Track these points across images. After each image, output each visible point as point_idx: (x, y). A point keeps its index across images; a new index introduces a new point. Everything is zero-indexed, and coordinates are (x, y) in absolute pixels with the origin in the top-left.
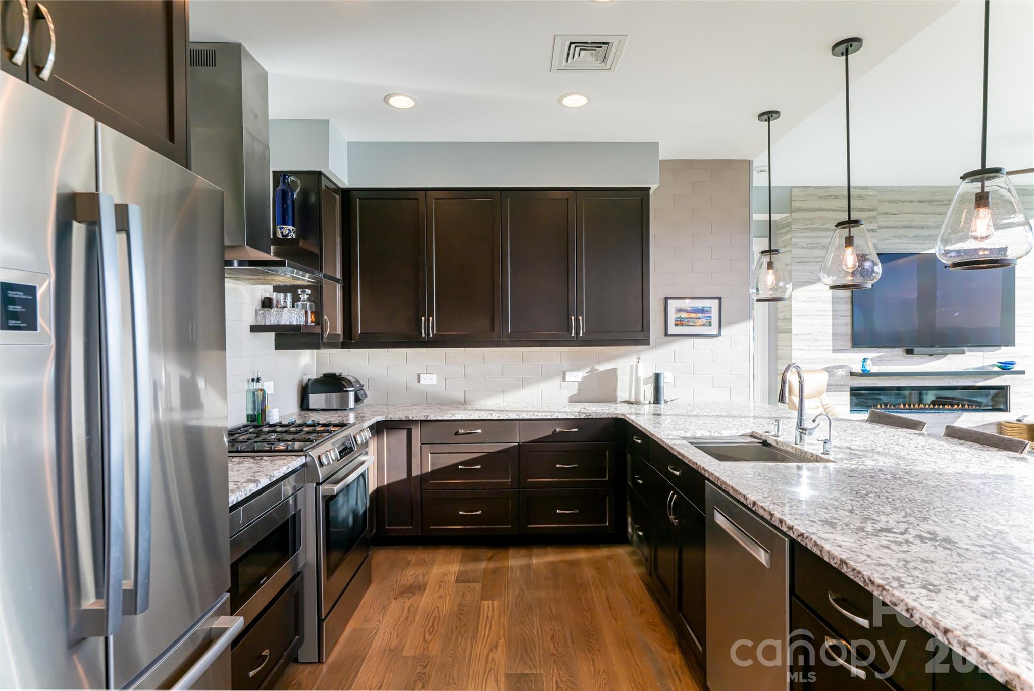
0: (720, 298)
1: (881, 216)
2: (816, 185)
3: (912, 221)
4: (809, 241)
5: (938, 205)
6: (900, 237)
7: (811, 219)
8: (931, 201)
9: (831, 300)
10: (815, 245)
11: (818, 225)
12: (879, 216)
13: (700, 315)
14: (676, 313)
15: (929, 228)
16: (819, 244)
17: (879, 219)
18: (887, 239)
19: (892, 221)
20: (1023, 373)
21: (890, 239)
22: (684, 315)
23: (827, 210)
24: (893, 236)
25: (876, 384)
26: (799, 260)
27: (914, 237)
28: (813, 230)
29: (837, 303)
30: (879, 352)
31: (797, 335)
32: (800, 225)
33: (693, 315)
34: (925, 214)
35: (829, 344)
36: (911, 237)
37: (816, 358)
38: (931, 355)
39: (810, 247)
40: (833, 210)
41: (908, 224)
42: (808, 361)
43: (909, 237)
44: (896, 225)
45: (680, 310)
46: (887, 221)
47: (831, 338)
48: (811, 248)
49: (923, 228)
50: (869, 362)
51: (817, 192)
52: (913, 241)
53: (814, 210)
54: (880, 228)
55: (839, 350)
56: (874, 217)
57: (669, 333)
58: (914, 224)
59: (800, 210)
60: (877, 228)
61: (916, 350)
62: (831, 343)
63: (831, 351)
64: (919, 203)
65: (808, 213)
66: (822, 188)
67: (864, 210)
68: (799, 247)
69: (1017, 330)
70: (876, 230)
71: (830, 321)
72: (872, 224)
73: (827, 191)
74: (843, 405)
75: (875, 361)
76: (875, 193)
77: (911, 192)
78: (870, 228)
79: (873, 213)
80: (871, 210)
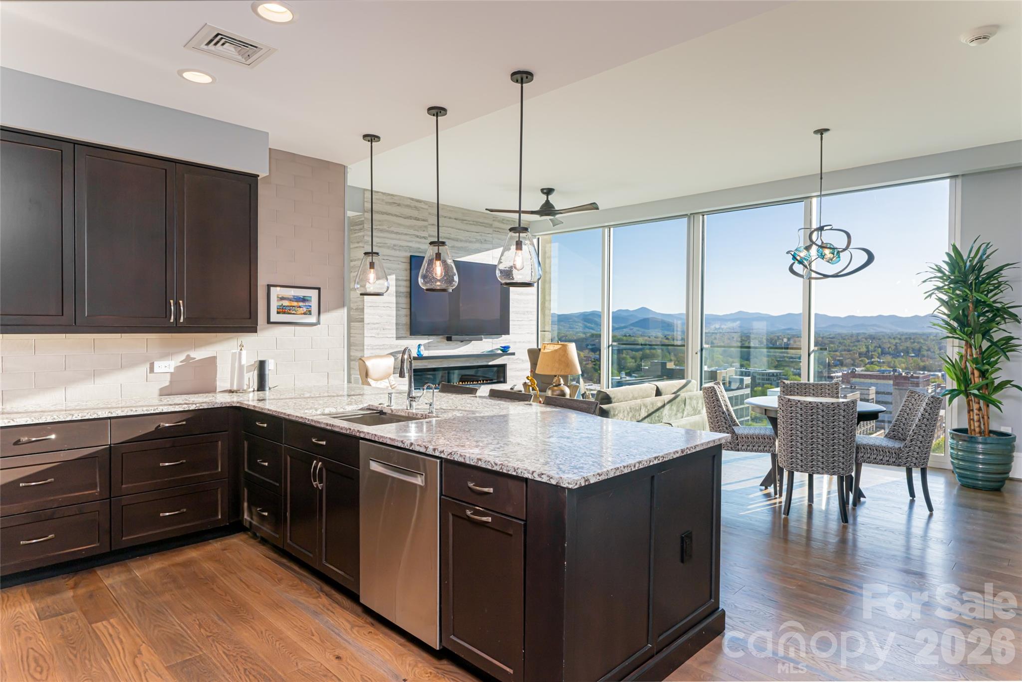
0: (319, 289)
2: (384, 192)
4: (378, 240)
5: (467, 224)
7: (380, 221)
8: (463, 220)
9: (395, 294)
11: (385, 227)
12: (429, 226)
13: (301, 304)
14: (278, 300)
15: (461, 241)
16: (385, 244)
17: (429, 229)
20: (513, 354)
22: (286, 303)
23: (392, 215)
25: (426, 366)
28: (381, 231)
29: (400, 296)
30: (429, 339)
31: (368, 324)
33: (295, 304)
34: (459, 229)
35: (393, 333)
37: (383, 345)
38: (462, 342)
40: (396, 216)
42: (378, 347)
45: (282, 299)
47: (395, 327)
50: (422, 348)
51: (384, 198)
53: (381, 213)
54: (430, 236)
55: (401, 337)
56: (426, 227)
57: (272, 320)
58: (452, 236)
60: (427, 236)
61: (453, 337)
62: (394, 332)
63: (395, 338)
64: (455, 221)
65: (377, 214)
66: (389, 195)
67: (418, 220)
69: (511, 323)
71: (394, 313)
72: (424, 233)
75: (428, 346)
76: (426, 207)
77: (450, 211)
78: (422, 235)
79: (425, 223)
80: (424, 220)
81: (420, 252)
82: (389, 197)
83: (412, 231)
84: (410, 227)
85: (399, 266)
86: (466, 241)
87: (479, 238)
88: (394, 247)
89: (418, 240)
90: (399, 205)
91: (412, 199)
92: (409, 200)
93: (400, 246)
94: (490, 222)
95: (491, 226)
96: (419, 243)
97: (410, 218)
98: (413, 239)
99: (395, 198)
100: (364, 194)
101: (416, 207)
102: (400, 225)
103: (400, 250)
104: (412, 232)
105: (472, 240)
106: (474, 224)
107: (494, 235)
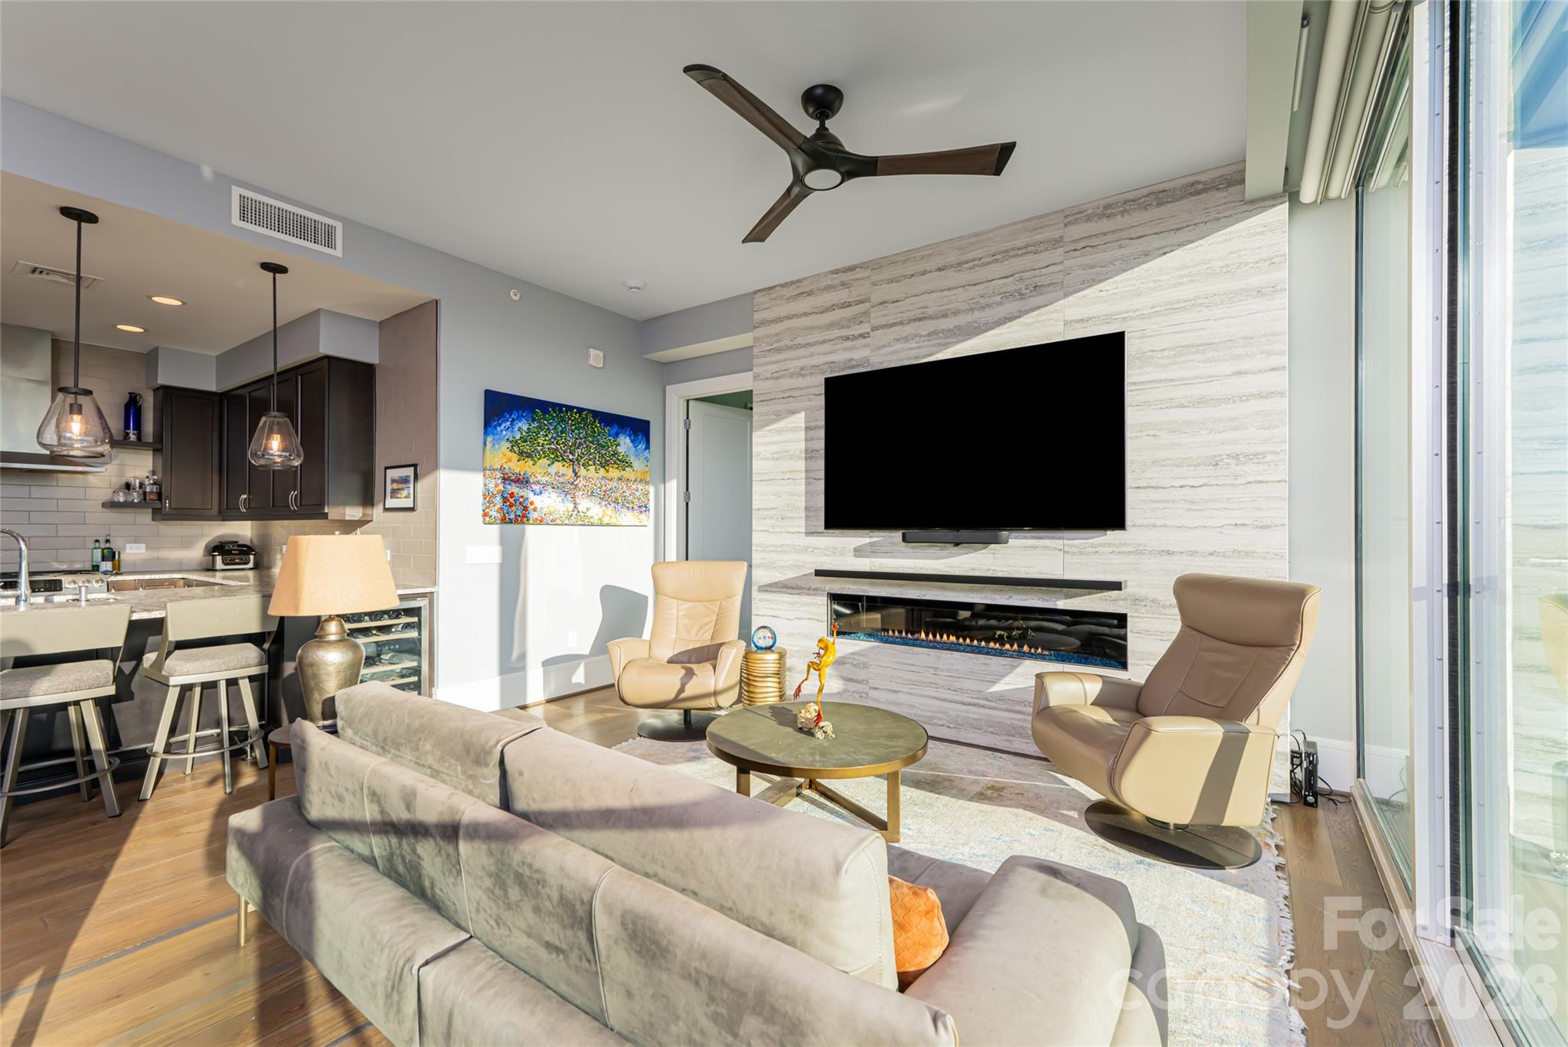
1: (876, 308)
2: (783, 282)
3: (926, 307)
4: (774, 367)
5: (975, 267)
6: (906, 339)
7: (777, 334)
8: (960, 264)
9: (802, 455)
10: (781, 373)
11: (786, 342)
12: (872, 309)
15: (956, 313)
16: (786, 370)
17: (872, 315)
18: (884, 346)
19: (892, 313)
21: (889, 345)
23: (797, 316)
24: (895, 339)
26: (762, 399)
27: (929, 335)
28: (779, 350)
29: (811, 458)
30: (870, 537)
31: (759, 509)
32: (764, 345)
34: (949, 289)
35: (800, 524)
36: (924, 336)
37: (783, 545)
38: (957, 544)
39: (775, 377)
40: (806, 314)
41: (918, 313)
42: (772, 548)
43: (920, 336)
44: (898, 320)
46: (885, 316)
47: (803, 514)
48: (777, 378)
49: (945, 316)
51: (785, 292)
52: (927, 343)
53: (780, 320)
54: (874, 329)
55: (812, 533)
56: (866, 314)
58: (930, 311)
59: (764, 323)
60: (869, 330)
62: (803, 522)
63: (804, 534)
64: (938, 273)
65: (773, 325)
67: (849, 305)
68: (762, 379)
70: (868, 333)
71: (802, 488)
72: (862, 325)
73: (798, 287)
74: (818, 620)
76: (867, 273)
77: (923, 257)
78: (856, 333)
79: (867, 305)
80: (861, 302)
81: (853, 367)
82: (793, 286)
83: (836, 331)
84: (830, 326)
85: (808, 404)
86: (972, 310)
87: (1011, 288)
88: (801, 373)
89: (849, 344)
90: (810, 293)
91: (837, 272)
92: (830, 276)
93: (813, 367)
94: (1055, 233)
95: (1057, 242)
96: (850, 349)
97: (832, 308)
98: (838, 346)
99: (805, 283)
100: (753, 299)
101: (843, 284)
102: (811, 328)
103: (811, 374)
104: (837, 333)
105: (991, 301)
106: (997, 261)
107: (1067, 263)
